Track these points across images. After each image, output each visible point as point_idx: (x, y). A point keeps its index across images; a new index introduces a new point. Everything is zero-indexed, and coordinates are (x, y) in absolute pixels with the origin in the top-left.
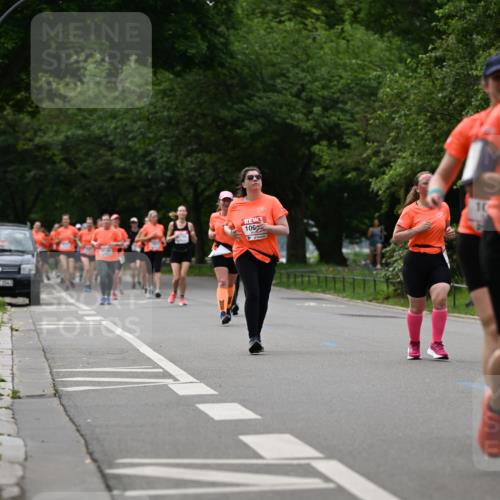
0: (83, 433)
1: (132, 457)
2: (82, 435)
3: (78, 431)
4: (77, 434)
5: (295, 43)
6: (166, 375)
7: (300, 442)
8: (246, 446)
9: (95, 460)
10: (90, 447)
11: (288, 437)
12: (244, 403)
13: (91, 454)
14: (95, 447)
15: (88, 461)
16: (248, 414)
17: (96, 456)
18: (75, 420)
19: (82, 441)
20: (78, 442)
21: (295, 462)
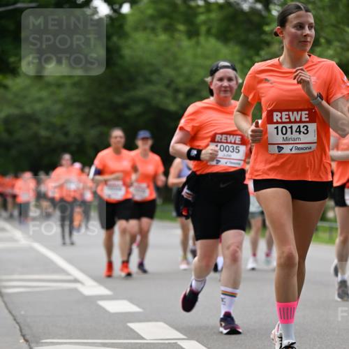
0: (19, 321)
1: (53, 338)
2: (18, 323)
3: (15, 320)
4: (14, 322)
5: (167, 50)
6: (76, 281)
7: (170, 328)
8: (132, 330)
9: (26, 341)
10: (23, 331)
11: (161, 324)
12: (131, 300)
13: (24, 336)
14: (26, 331)
15: (22, 341)
16: (134, 308)
17: (28, 337)
18: (13, 312)
19: (18, 327)
20: (15, 327)
21: (167, 342)
